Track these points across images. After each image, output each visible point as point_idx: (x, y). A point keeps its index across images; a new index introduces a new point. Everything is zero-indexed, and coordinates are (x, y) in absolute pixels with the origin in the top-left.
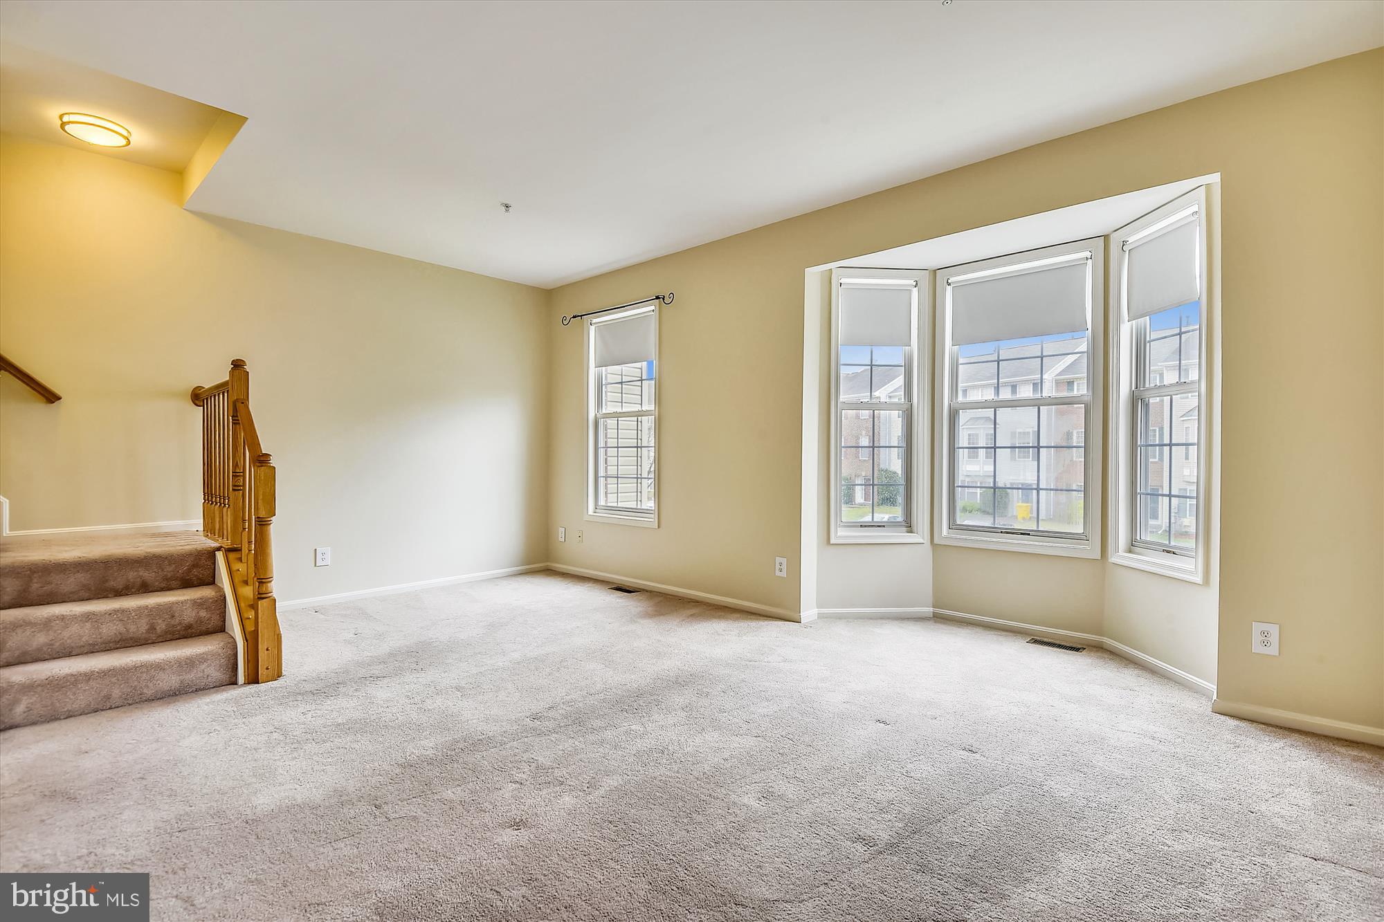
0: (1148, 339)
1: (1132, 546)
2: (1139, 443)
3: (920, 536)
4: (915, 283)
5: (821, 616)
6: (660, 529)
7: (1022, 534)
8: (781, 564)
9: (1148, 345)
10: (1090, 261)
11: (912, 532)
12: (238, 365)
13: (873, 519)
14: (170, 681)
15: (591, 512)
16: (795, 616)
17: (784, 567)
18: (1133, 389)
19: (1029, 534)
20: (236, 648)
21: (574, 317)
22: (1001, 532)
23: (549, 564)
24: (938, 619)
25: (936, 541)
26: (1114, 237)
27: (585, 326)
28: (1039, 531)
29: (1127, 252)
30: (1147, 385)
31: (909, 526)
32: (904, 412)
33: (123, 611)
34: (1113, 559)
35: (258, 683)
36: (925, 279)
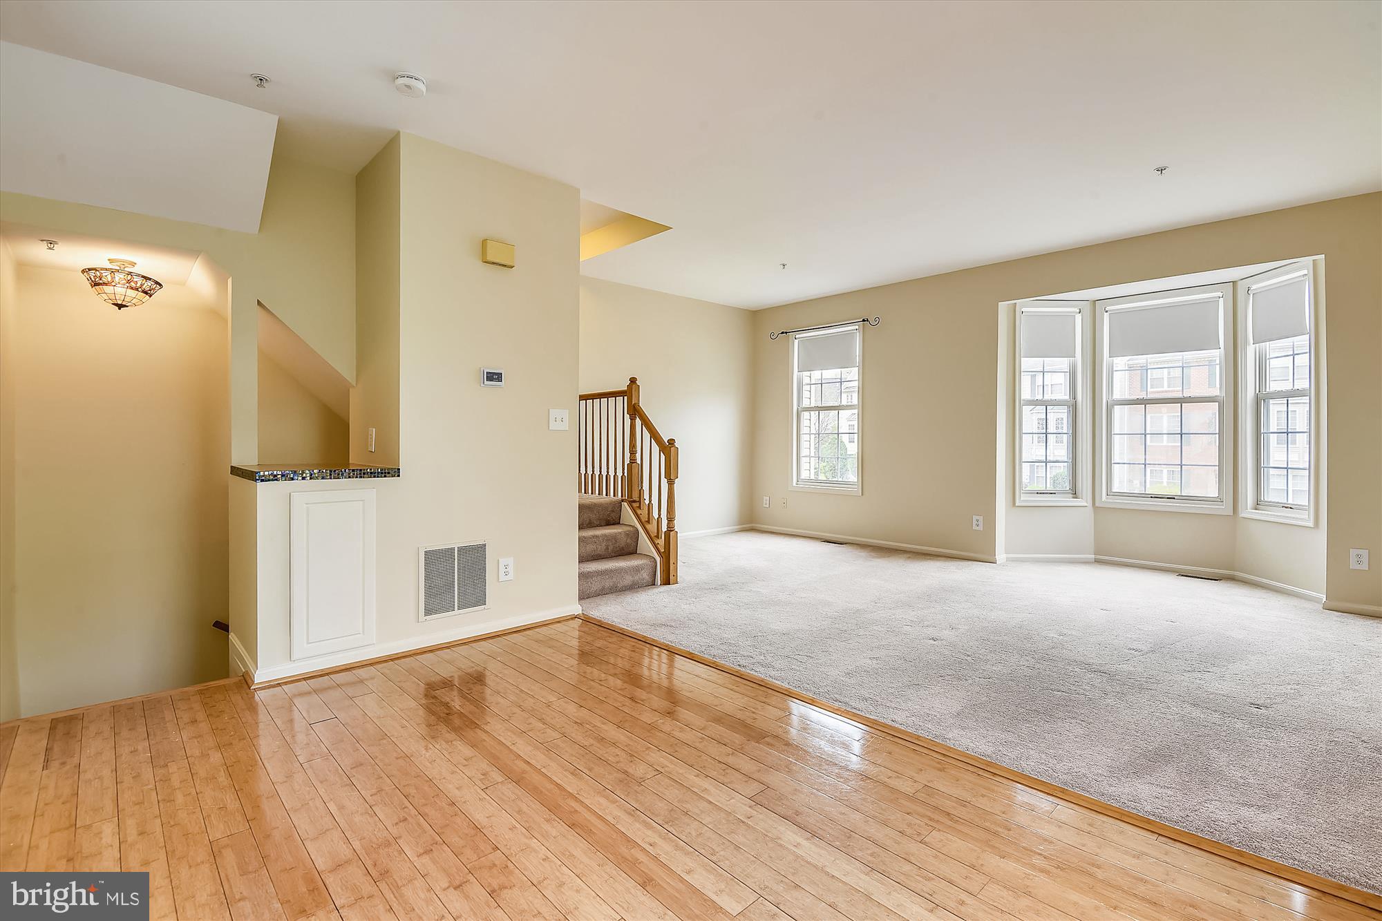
0: (1268, 357)
1: (1258, 504)
2: (1262, 431)
3: (1084, 501)
4: (1078, 311)
5: (1008, 559)
6: (864, 496)
7: (1168, 498)
8: (978, 521)
9: (1268, 361)
10: (1221, 299)
11: (1076, 498)
12: (633, 381)
13: (1046, 488)
14: (628, 580)
15: (794, 485)
16: (991, 559)
17: (981, 523)
18: (1257, 392)
19: (1174, 498)
20: (656, 562)
21: (783, 333)
22: (1151, 497)
23: (753, 525)
24: (1098, 561)
25: (1097, 505)
26: (1240, 283)
27: (790, 340)
28: (1182, 496)
29: (1252, 295)
30: (1268, 390)
31: (1075, 493)
32: (1069, 407)
33: (597, 537)
34: (1242, 515)
35: (669, 584)
36: (1087, 307)
